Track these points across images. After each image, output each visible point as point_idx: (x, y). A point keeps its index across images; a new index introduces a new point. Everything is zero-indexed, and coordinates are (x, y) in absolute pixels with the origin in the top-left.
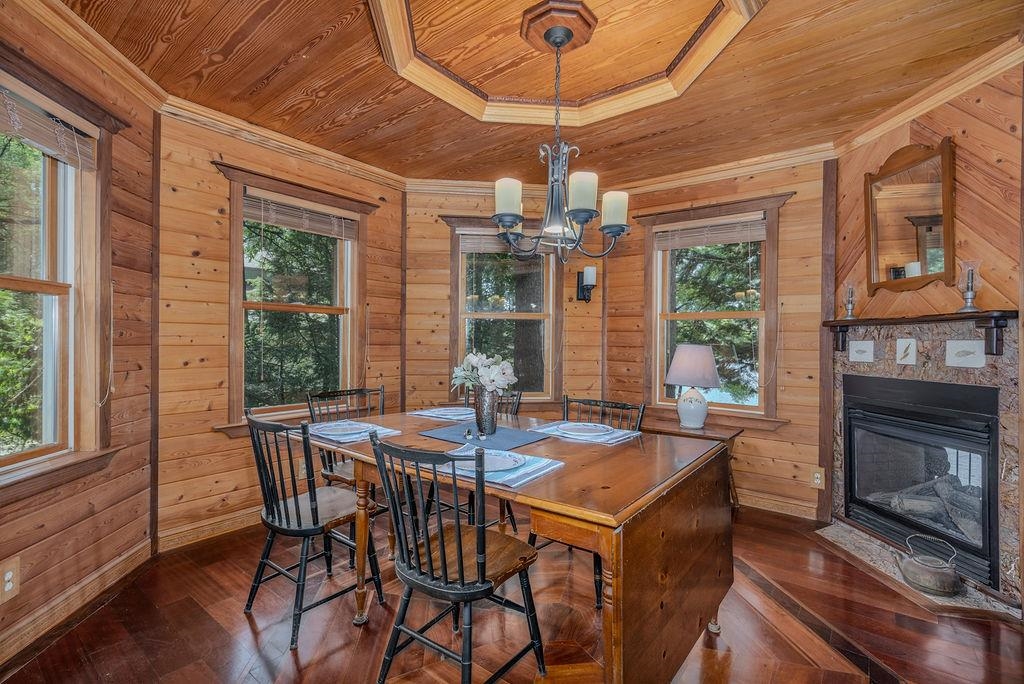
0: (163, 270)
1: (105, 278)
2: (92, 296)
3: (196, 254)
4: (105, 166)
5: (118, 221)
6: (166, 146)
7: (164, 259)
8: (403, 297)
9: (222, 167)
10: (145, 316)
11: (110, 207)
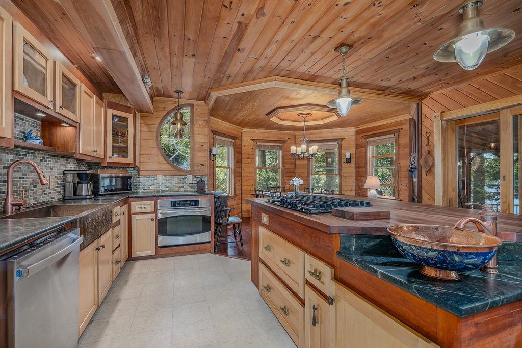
0: (243, 162)
1: (235, 165)
2: (233, 168)
3: (248, 158)
4: (235, 145)
5: (237, 154)
6: (243, 138)
7: (243, 160)
8: (295, 163)
9: (253, 140)
10: (240, 171)
11: (236, 152)
